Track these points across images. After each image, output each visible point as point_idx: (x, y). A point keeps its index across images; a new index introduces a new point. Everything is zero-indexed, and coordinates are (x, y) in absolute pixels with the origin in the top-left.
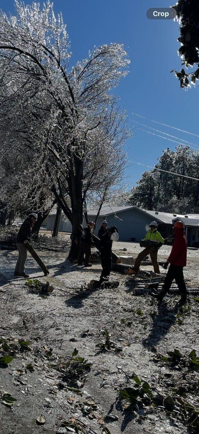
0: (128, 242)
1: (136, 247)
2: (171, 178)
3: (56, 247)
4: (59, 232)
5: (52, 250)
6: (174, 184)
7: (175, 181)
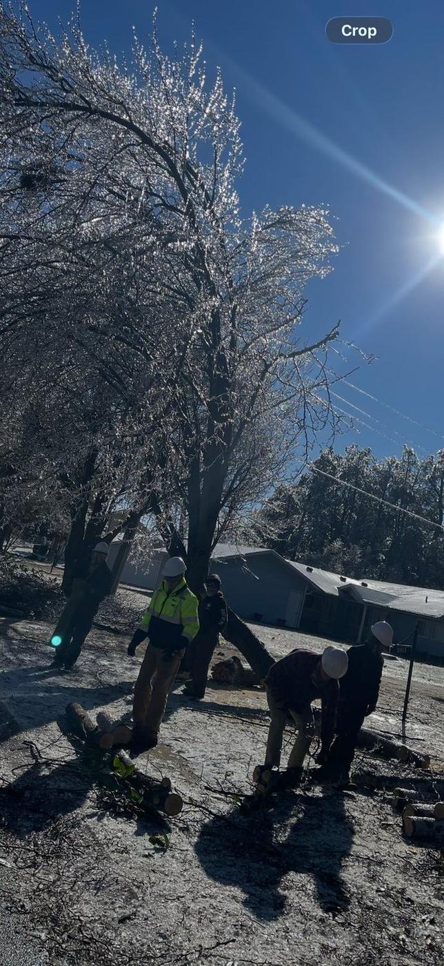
0: (270, 627)
1: (276, 638)
2: (328, 504)
3: (116, 623)
4: (120, 585)
5: (108, 629)
6: (333, 516)
7: (336, 510)
